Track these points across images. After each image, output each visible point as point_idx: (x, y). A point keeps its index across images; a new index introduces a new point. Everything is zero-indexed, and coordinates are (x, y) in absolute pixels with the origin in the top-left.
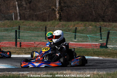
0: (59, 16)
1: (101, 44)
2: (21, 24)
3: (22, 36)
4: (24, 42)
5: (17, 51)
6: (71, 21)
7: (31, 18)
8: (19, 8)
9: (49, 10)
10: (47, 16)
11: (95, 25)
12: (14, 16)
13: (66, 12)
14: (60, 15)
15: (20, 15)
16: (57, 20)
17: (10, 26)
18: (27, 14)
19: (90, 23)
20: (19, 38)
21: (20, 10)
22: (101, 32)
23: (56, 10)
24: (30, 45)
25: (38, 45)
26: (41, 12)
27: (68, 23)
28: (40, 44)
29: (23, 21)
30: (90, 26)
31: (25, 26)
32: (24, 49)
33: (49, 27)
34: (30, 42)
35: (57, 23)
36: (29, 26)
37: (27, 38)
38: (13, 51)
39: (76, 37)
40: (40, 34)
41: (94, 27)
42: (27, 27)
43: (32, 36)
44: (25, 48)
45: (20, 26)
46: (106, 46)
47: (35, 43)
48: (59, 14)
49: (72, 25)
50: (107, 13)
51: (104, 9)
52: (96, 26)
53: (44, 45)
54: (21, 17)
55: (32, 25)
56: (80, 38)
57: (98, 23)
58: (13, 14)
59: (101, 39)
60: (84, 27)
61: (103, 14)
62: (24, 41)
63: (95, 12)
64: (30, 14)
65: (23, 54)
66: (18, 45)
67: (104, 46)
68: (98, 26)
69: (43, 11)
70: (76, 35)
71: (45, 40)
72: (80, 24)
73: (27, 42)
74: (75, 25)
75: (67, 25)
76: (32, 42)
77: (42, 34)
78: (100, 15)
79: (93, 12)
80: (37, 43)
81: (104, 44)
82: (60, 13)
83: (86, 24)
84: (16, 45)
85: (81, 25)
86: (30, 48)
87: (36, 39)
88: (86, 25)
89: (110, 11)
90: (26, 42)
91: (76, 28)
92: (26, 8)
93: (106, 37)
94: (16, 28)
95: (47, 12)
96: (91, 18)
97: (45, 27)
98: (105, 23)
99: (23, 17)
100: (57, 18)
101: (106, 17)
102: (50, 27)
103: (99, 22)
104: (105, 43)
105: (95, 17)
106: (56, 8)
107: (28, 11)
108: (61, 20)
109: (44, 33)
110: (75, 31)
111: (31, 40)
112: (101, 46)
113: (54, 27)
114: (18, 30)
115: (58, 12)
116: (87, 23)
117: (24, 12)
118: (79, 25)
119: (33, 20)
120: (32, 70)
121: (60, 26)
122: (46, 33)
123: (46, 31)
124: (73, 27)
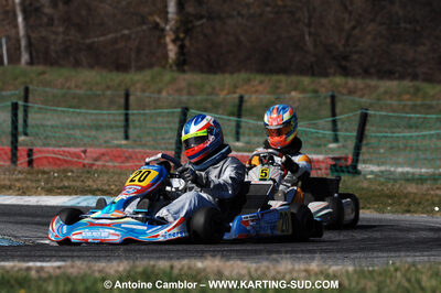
0: (176, 54)
1: (333, 159)
2: (31, 82)
3: (37, 126)
4: (44, 149)
5: (18, 180)
6: (223, 72)
7: (72, 59)
8: (25, 19)
9: (139, 29)
10: (131, 49)
11: (311, 87)
12: (8, 48)
13: (205, 36)
14: (182, 48)
15: (30, 45)
16: (171, 67)
18: (55, 40)
19: (294, 78)
20: (26, 134)
21: (31, 27)
22: (334, 114)
23: (168, 28)
24: (66, 161)
25: (96, 160)
26: (110, 36)
27: (212, 77)
28: (103, 155)
29: (40, 68)
30: (295, 89)
31: (47, 89)
32: (44, 173)
33: (139, 94)
34: (67, 149)
35: (167, 76)
36: (62, 88)
37: (57, 135)
38: (2, 183)
39: (241, 131)
40: (106, 117)
41: (309, 95)
42: (55, 91)
43: (75, 127)
44: (46, 169)
45: (31, 87)
46: (355, 167)
47: (85, 152)
48: (179, 43)
49: (224, 86)
50: (360, 44)
51: (347, 27)
52: (316, 91)
53: (120, 160)
54: (34, 54)
55: (73, 85)
56: (256, 135)
57: (324, 81)
58: (4, 41)
59: (336, 140)
60: (269, 93)
61: (344, 46)
62: (44, 145)
63: (315, 41)
64: (68, 43)
65: (40, 195)
66: (23, 159)
67: (347, 167)
68: (323, 89)
69: (116, 31)
70: (243, 124)
71: (124, 142)
72: (257, 82)
73: (57, 149)
74: (236, 87)
75: (208, 88)
76: (73, 150)
77: (111, 117)
78: (330, 52)
79: (307, 38)
80: (93, 151)
81: (346, 159)
82: (183, 40)
83: (279, 81)
84: (14, 158)
85: (260, 88)
86: (65, 171)
87: (89, 136)
88: (277, 88)
89: (369, 37)
90: (50, 149)
91: (241, 99)
92: (51, 19)
93: (355, 134)
94: (14, 94)
95: (133, 36)
96: (297, 59)
97: (122, 93)
98: (351, 82)
99: (42, 55)
100: (170, 61)
101: (355, 57)
102: (143, 91)
103: (326, 75)
104: (350, 156)
105: (313, 59)
106: (166, 20)
107: (61, 29)
108: (186, 68)
109: (120, 115)
110: (235, 110)
111: (72, 141)
112: (334, 165)
113: (160, 92)
114: (21, 103)
115: (173, 37)
116: (282, 78)
117: (44, 34)
118: (253, 86)
119: (77, 64)
120: (75, 254)
121: (179, 91)
122: (127, 115)
123: (127, 107)
124: (228, 94)
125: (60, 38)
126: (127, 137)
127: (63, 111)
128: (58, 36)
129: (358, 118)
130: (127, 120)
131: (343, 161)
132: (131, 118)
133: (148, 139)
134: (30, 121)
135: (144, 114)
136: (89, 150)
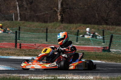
0: (60, 18)
1: (103, 47)
2: (21, 25)
3: (22, 38)
5: (17, 52)
6: (73, 24)
7: (32, 19)
8: (19, 8)
9: (50, 11)
10: (48, 17)
11: (98, 28)
12: (14, 16)
13: (68, 14)
14: (62, 16)
15: (21, 15)
17: (9, 26)
18: (27, 14)
19: (93, 26)
20: (19, 40)
21: (21, 10)
22: (103, 35)
23: (58, 11)
24: (30, 47)
25: (38, 47)
26: (42, 13)
27: (70, 25)
28: (40, 45)
29: (23, 22)
30: (93, 28)
31: (25, 27)
32: (24, 50)
33: (50, 29)
34: (30, 44)
35: (58, 24)
36: (29, 27)
37: (28, 40)
38: (13, 53)
39: (78, 39)
40: (41, 35)
41: (97, 30)
42: (27, 28)
43: (33, 38)
44: (25, 49)
45: (21, 27)
46: (109, 50)
47: (35, 45)
48: (61, 15)
49: (73, 27)
50: (111, 16)
51: (107, 12)
52: (99, 29)
54: (22, 18)
55: (32, 26)
56: (82, 41)
57: (101, 26)
58: (13, 14)
59: (104, 42)
61: (106, 17)
62: (24, 43)
63: (98, 15)
64: (31, 15)
65: (23, 56)
66: (18, 46)
67: (107, 50)
68: (100, 29)
69: (44, 12)
71: (46, 42)
72: (82, 26)
73: (28, 44)
74: (77, 28)
75: (69, 28)
76: (32, 44)
77: (43, 35)
78: (103, 18)
79: (96, 14)
80: (37, 45)
81: (107, 48)
82: (62, 15)
84: (16, 46)
85: (83, 28)
86: (30, 50)
89: (113, 15)
90: (26, 44)
91: (78, 31)
92: (26, 8)
93: (109, 41)
94: (16, 29)
95: (49, 13)
96: (93, 20)
97: (46, 29)
98: (108, 27)
99: (24, 18)
100: (59, 20)
101: (109, 20)
102: (51, 28)
104: (108, 47)
105: (98, 20)
106: (58, 9)
107: (29, 11)
108: (63, 22)
109: (45, 35)
110: (77, 34)
111: (32, 42)
112: (104, 49)
113: (56, 29)
114: (18, 31)
116: (89, 25)
117: (24, 12)
119: (33, 21)
120: (33, 72)
121: (61, 28)
122: (47, 35)
123: (47, 32)
124: (75, 29)
125: (29, 14)
126: (47, 41)
127: (29, 34)
128: (28, 13)
129: (110, 37)
130: (47, 36)
131: (106, 48)
132: (48, 36)
133: (53, 41)
134: (20, 36)
135: (52, 35)
136: (36, 44)
